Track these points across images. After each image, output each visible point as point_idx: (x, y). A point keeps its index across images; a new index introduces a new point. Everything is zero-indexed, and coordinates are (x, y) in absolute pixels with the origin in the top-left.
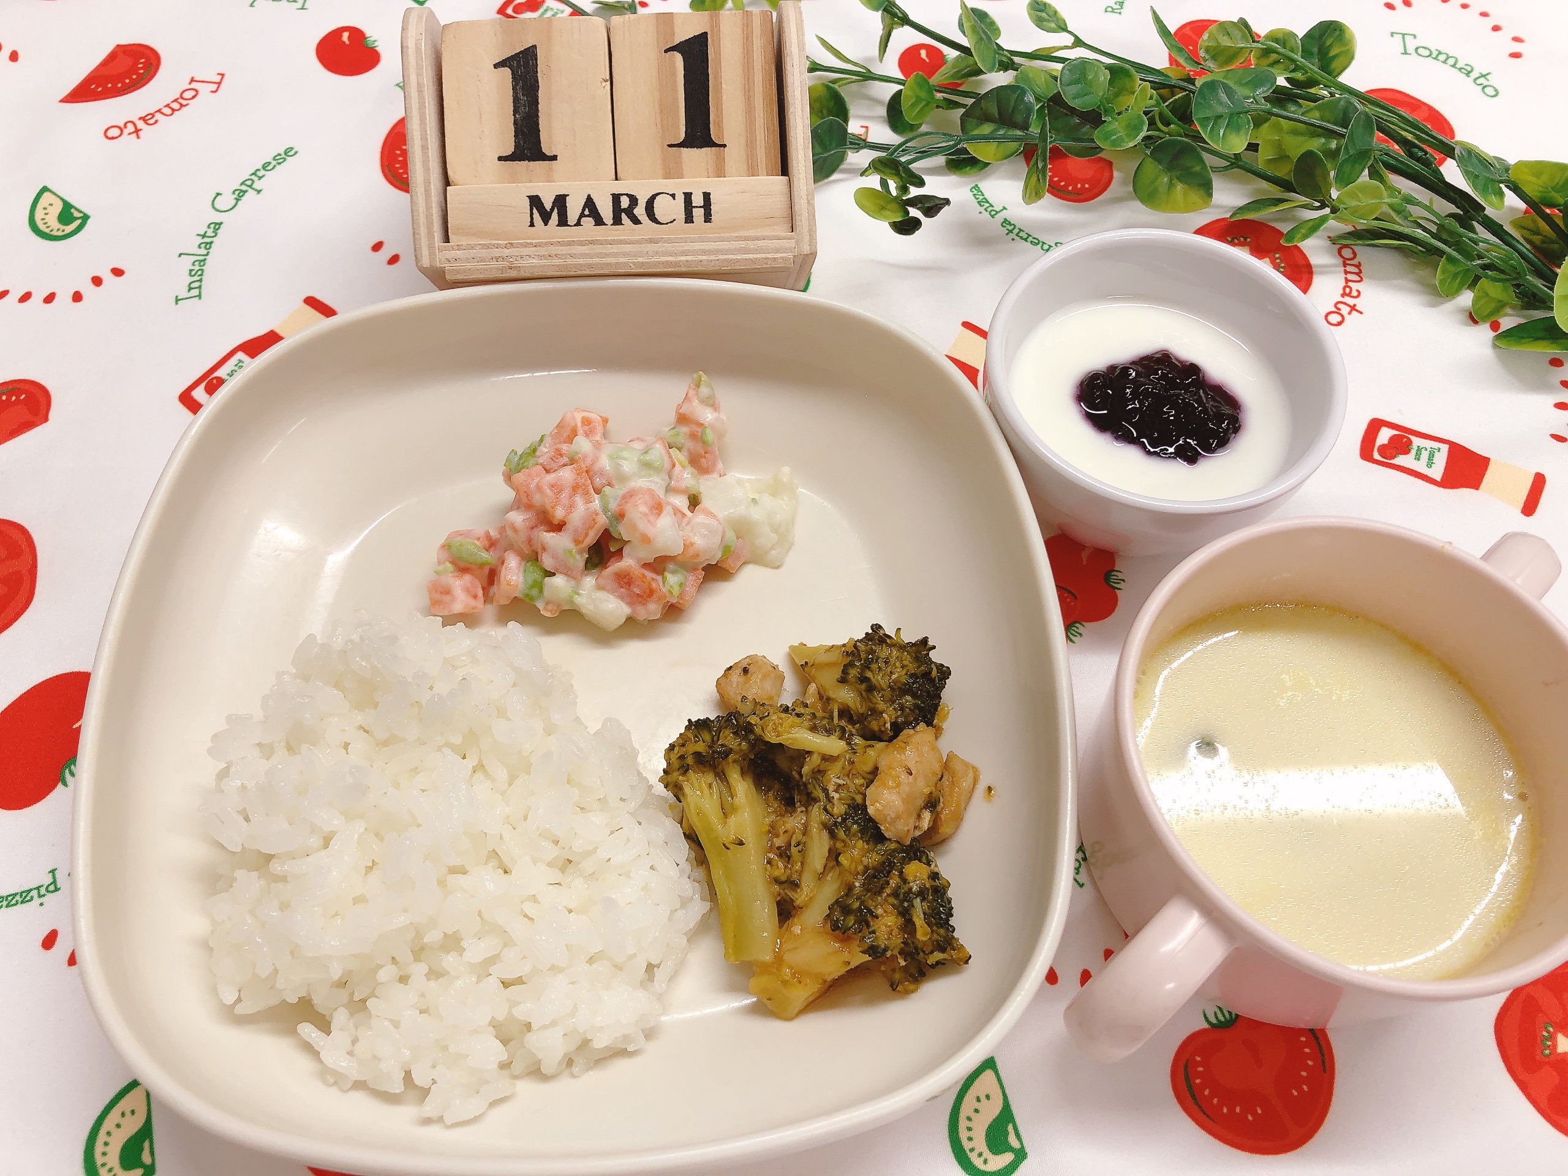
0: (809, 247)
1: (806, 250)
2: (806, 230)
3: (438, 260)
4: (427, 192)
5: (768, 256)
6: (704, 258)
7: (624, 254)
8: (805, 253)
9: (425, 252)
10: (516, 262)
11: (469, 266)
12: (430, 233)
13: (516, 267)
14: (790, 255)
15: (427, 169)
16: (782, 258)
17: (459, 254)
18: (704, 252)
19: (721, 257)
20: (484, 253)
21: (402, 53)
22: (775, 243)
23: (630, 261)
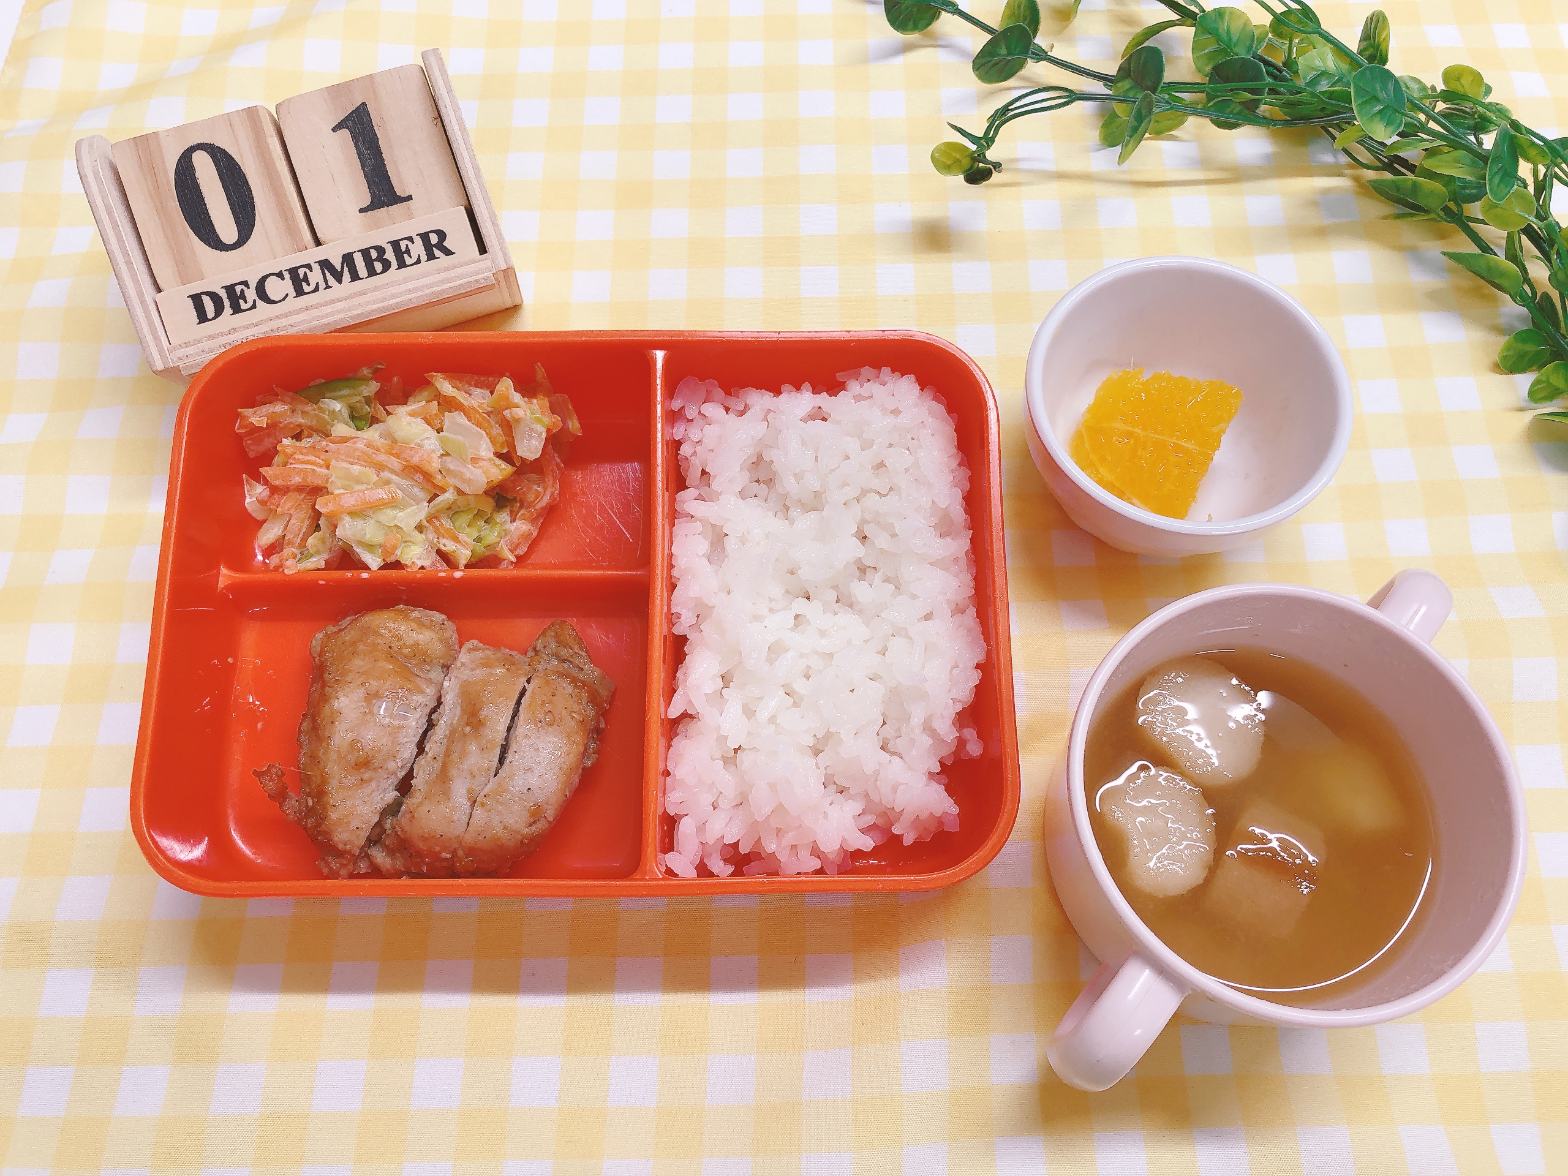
0: (505, 262)
1: (503, 266)
2: (497, 247)
3: (170, 360)
4: (143, 302)
5: (469, 279)
6: (412, 296)
7: (339, 312)
8: (503, 269)
9: (156, 355)
11: (198, 359)
12: (156, 338)
14: (491, 273)
15: (136, 282)
16: (485, 277)
17: (190, 350)
18: (410, 291)
19: (427, 291)
21: (82, 182)
22: (472, 268)
23: (347, 316)
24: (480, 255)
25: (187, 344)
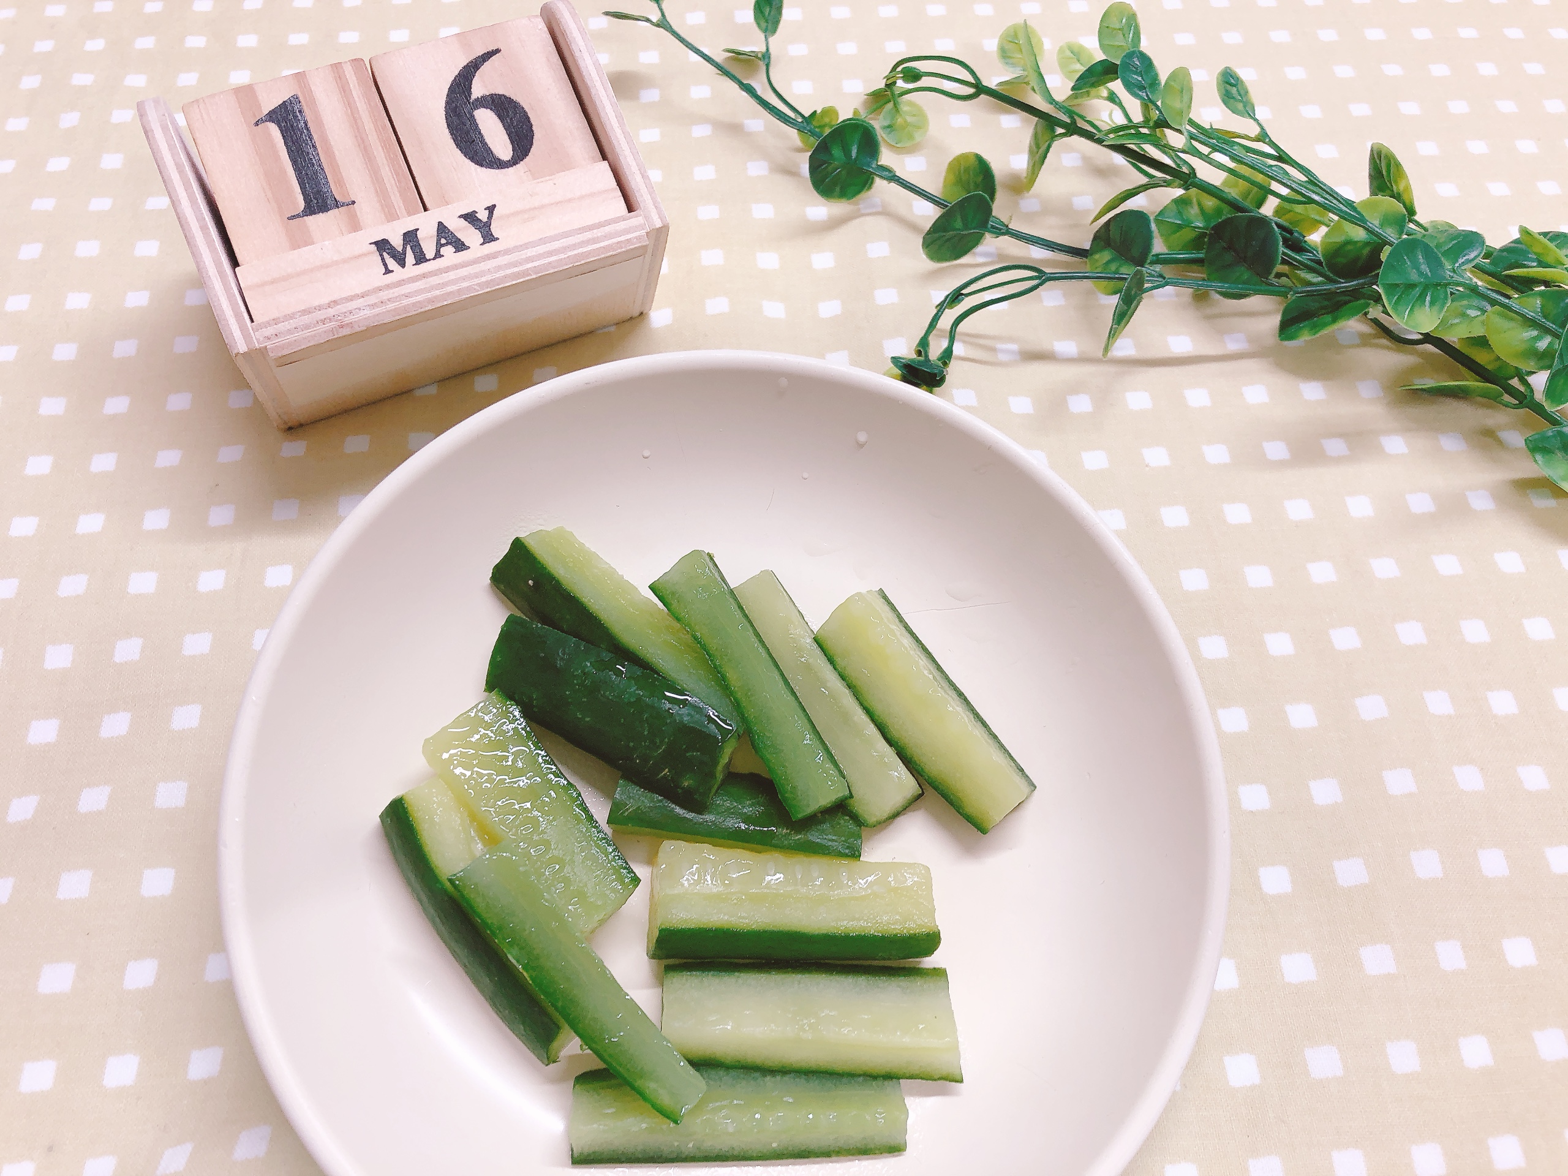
0: (659, 220)
1: (658, 224)
2: (649, 203)
3: (255, 341)
4: (221, 273)
5: (620, 239)
7: (464, 279)
8: (658, 226)
9: (237, 333)
10: (346, 319)
11: (291, 337)
13: (348, 324)
14: (643, 232)
15: (213, 250)
16: (636, 238)
17: (282, 327)
18: (550, 253)
19: (570, 254)
20: (306, 319)
21: (147, 137)
22: (621, 227)
23: (473, 283)
24: (629, 212)
25: (276, 321)
